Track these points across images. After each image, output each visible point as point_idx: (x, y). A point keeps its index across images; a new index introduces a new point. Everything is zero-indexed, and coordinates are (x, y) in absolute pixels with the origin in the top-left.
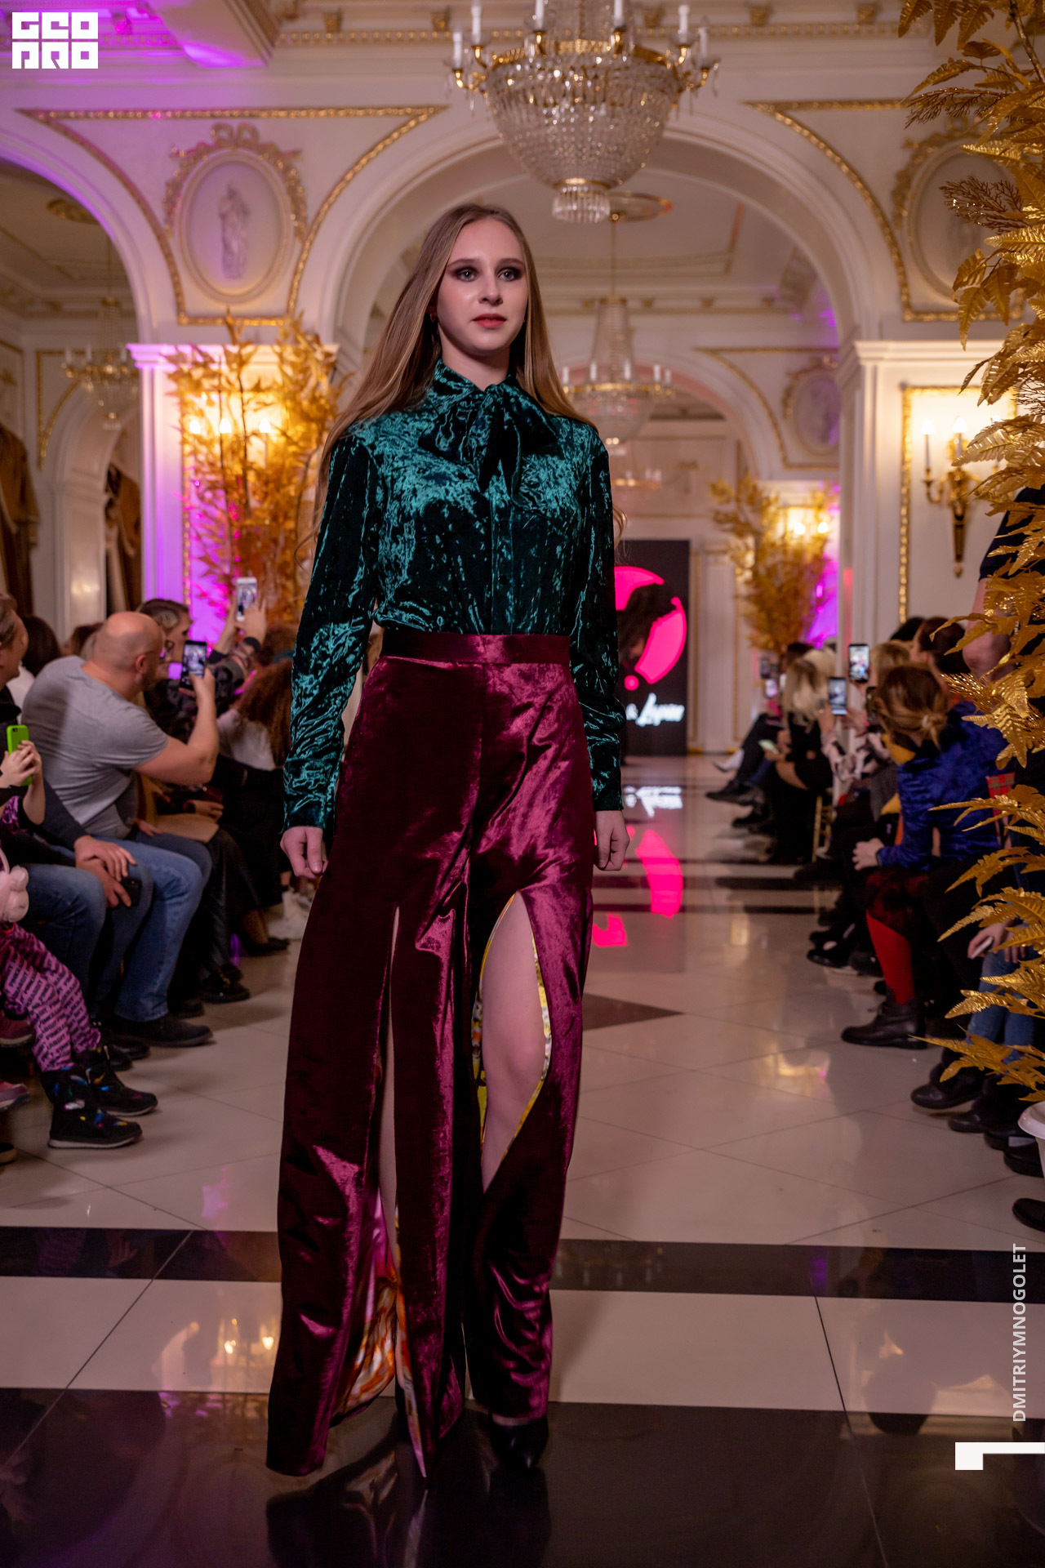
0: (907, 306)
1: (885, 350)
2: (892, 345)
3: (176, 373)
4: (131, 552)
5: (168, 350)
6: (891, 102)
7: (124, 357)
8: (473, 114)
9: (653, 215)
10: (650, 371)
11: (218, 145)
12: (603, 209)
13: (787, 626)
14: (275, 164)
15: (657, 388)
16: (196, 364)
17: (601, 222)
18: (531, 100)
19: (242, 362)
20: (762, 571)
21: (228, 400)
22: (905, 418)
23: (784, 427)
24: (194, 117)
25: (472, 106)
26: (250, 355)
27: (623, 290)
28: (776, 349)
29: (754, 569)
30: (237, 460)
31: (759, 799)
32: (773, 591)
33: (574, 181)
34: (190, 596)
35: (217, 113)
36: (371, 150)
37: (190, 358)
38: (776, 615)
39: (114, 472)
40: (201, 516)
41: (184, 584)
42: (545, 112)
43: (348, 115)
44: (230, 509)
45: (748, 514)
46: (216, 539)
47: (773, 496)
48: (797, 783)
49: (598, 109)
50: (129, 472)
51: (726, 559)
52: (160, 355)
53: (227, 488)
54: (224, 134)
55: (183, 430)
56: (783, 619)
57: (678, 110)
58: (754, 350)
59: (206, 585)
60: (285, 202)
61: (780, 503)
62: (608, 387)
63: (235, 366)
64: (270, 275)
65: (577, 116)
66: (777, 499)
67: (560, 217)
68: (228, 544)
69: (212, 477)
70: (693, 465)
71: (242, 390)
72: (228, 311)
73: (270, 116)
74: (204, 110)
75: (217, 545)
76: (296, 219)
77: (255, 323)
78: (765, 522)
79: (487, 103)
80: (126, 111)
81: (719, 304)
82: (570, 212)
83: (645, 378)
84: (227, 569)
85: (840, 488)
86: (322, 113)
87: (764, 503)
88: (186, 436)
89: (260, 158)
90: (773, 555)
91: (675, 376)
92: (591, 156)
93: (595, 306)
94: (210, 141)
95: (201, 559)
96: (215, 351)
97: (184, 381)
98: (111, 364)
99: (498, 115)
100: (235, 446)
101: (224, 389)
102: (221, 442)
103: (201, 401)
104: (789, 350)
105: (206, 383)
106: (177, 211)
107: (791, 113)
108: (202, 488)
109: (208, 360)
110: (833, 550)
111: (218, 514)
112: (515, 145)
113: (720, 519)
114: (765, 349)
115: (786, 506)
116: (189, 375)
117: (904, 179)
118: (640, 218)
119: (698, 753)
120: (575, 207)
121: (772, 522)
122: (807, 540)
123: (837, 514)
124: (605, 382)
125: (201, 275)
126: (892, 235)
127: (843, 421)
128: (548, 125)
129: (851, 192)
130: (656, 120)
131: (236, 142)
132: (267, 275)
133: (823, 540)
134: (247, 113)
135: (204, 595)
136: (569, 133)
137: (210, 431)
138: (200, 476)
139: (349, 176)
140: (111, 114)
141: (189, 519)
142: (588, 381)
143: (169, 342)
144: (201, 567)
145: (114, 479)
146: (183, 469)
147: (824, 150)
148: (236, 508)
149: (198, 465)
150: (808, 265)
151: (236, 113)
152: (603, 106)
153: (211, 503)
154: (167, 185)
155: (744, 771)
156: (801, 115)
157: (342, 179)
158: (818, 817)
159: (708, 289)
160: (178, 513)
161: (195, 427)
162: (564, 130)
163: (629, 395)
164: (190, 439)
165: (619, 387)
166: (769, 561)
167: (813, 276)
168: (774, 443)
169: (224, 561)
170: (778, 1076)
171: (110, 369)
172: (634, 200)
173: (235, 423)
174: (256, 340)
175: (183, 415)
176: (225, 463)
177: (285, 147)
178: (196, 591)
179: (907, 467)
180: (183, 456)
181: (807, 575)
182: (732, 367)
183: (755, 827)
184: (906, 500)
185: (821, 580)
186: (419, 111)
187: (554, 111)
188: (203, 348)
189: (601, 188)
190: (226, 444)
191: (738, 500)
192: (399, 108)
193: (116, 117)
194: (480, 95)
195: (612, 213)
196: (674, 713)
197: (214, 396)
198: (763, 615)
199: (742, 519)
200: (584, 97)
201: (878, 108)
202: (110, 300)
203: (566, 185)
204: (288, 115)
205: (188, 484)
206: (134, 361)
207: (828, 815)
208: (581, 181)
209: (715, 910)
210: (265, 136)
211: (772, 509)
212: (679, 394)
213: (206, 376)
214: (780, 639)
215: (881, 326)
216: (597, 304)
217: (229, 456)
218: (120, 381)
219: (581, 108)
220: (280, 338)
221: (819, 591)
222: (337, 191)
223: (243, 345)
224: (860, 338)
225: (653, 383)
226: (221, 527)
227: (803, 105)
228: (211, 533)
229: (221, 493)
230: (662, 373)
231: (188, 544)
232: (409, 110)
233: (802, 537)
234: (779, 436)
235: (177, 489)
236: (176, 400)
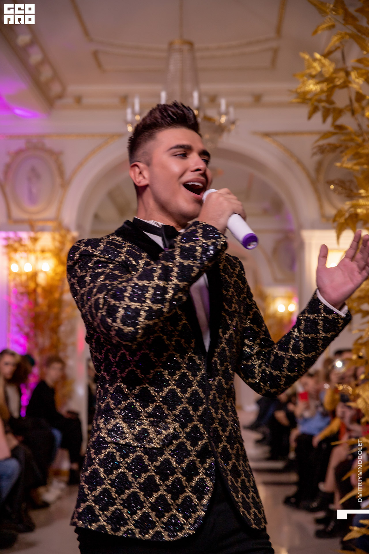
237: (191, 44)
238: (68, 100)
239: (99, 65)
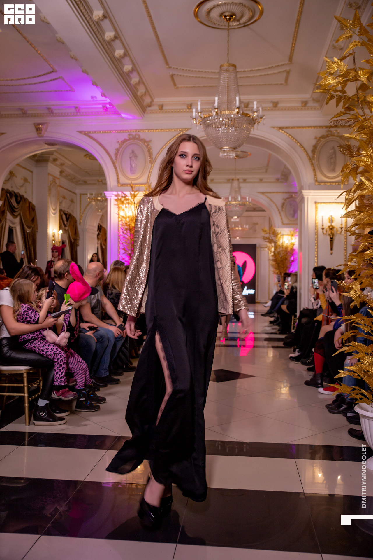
0: (316, 181)
1: (310, 193)
2: (312, 191)
3: (117, 199)
4: (104, 247)
5: (115, 193)
6: (311, 127)
7: (103, 195)
8: (198, 130)
9: (246, 157)
10: (245, 198)
11: (129, 139)
12: (233, 155)
13: (283, 268)
14: (145, 144)
15: (247, 203)
16: (122, 197)
17: (233, 158)
18: (214, 126)
19: (135, 196)
20: (276, 253)
21: (131, 206)
22: (316, 211)
23: (282, 213)
24: (123, 132)
25: (198, 128)
26: (137, 194)
27: (238, 177)
28: (280, 193)
29: (274, 252)
30: (133, 222)
31: (276, 315)
32: (279, 258)
33: (225, 147)
34: (120, 259)
35: (130, 131)
36: (170, 140)
37: (121, 195)
38: (280, 265)
39: (100, 226)
40: (123, 237)
41: (118, 256)
42: (218, 129)
43: (164, 131)
44: (131, 236)
45: (272, 237)
46: (127, 244)
47: (279, 232)
48: (287, 311)
49: (232, 129)
50: (104, 226)
51: (266, 249)
52: (113, 194)
53: (130, 230)
54: (131, 136)
55: (118, 214)
56: (282, 266)
57: (254, 129)
58: (274, 193)
59: (124, 256)
60: (147, 154)
61: (281, 234)
62: (234, 203)
63: (133, 197)
64: (143, 173)
65: (226, 130)
66: (280, 233)
67: (221, 157)
68: (130, 245)
69: (126, 227)
70: (257, 224)
71: (135, 204)
72: (131, 183)
73: (143, 131)
74: (126, 130)
75: (127, 245)
76: (150, 158)
77: (138, 186)
78: (277, 239)
79: (202, 127)
80: (105, 131)
81: (264, 180)
82: (224, 155)
83: (244, 200)
84: (130, 252)
85: (298, 230)
86: (157, 131)
87: (277, 234)
88: (119, 216)
89: (141, 142)
90: (279, 248)
91: (252, 199)
92: (230, 141)
93: (230, 181)
94: (127, 138)
95: (123, 249)
96: (128, 193)
97: (119, 201)
98: (100, 197)
99: (205, 130)
100: (133, 219)
101: (130, 203)
102: (129, 218)
103: (123, 207)
104: (283, 193)
105: (125, 202)
106: (118, 156)
107: (284, 130)
108: (123, 230)
109: (126, 196)
110: (296, 247)
111: (128, 237)
112: (209, 138)
113: (265, 238)
114: (277, 193)
115: (283, 235)
116: (120, 200)
117: (315, 147)
118: (242, 158)
119: (258, 303)
120: (226, 154)
121: (279, 239)
122: (289, 244)
123: (297, 238)
124: (233, 201)
125: (124, 174)
126: (312, 162)
127: (299, 212)
128: (218, 133)
129: (300, 150)
130: (247, 131)
131: (134, 138)
132: (142, 173)
133: (293, 244)
134: (137, 131)
135: (124, 259)
136: (224, 135)
137: (126, 215)
138: (123, 227)
139: (164, 147)
140: (102, 132)
141: (120, 238)
142: (228, 201)
143: (115, 191)
144: (123, 251)
145: (100, 227)
146: (118, 225)
147: (293, 139)
148: (132, 235)
149: (122, 224)
150: (289, 170)
151: (134, 131)
152: (233, 128)
153: (126, 234)
154: (116, 150)
155: (272, 307)
156: (286, 130)
157: (162, 148)
158: (293, 321)
159: (261, 176)
160: (117, 237)
161: (122, 213)
162: (223, 134)
163: (240, 205)
164: (121, 217)
165: (237, 203)
166: (278, 250)
167: (290, 173)
168: (279, 218)
169: (129, 250)
170: (281, 393)
171: (99, 198)
172: (241, 153)
173: (133, 213)
174: (139, 190)
175: (119, 210)
176: (130, 223)
177: (147, 139)
178: (121, 258)
179: (317, 224)
180: (118, 221)
181: (289, 254)
182: (268, 197)
183: (275, 324)
184: (317, 233)
185: (293, 255)
186: (183, 130)
187: (220, 129)
188: (124, 192)
189: (233, 149)
190: (130, 218)
191: (270, 233)
192: (178, 129)
193: (103, 132)
194: (200, 125)
195: (236, 156)
196: (252, 292)
197: (127, 205)
198: (277, 265)
199: (271, 238)
200: (228, 125)
201: (307, 128)
202: (100, 180)
203: (223, 149)
204: (148, 131)
205: (120, 229)
206: (106, 196)
207: (295, 320)
208: (227, 147)
209: (264, 347)
210: (142, 137)
211: (279, 236)
212: (254, 205)
213: (125, 200)
214: (281, 271)
215: (309, 186)
216: (231, 181)
217: (131, 221)
218: (102, 201)
219: (227, 128)
220: (145, 190)
221: (292, 258)
222: (161, 151)
223: (135, 192)
224: (303, 189)
225: (246, 202)
226: (128, 240)
227: (287, 128)
228: (126, 242)
229: (129, 231)
230: (249, 199)
231: (119, 245)
232: (181, 130)
233: (287, 243)
234: (281, 216)
235: (117, 230)
236: (117, 206)
237: (235, 66)
238: (155, 108)
239: (175, 85)
